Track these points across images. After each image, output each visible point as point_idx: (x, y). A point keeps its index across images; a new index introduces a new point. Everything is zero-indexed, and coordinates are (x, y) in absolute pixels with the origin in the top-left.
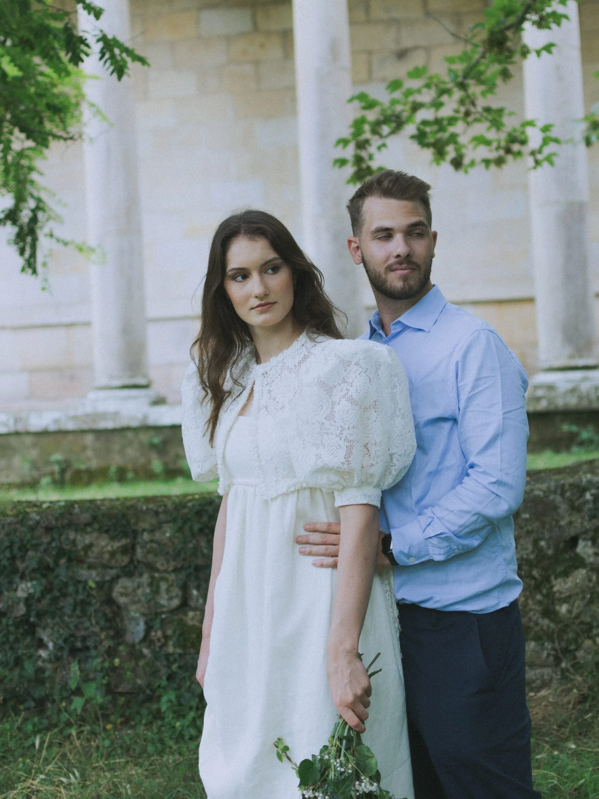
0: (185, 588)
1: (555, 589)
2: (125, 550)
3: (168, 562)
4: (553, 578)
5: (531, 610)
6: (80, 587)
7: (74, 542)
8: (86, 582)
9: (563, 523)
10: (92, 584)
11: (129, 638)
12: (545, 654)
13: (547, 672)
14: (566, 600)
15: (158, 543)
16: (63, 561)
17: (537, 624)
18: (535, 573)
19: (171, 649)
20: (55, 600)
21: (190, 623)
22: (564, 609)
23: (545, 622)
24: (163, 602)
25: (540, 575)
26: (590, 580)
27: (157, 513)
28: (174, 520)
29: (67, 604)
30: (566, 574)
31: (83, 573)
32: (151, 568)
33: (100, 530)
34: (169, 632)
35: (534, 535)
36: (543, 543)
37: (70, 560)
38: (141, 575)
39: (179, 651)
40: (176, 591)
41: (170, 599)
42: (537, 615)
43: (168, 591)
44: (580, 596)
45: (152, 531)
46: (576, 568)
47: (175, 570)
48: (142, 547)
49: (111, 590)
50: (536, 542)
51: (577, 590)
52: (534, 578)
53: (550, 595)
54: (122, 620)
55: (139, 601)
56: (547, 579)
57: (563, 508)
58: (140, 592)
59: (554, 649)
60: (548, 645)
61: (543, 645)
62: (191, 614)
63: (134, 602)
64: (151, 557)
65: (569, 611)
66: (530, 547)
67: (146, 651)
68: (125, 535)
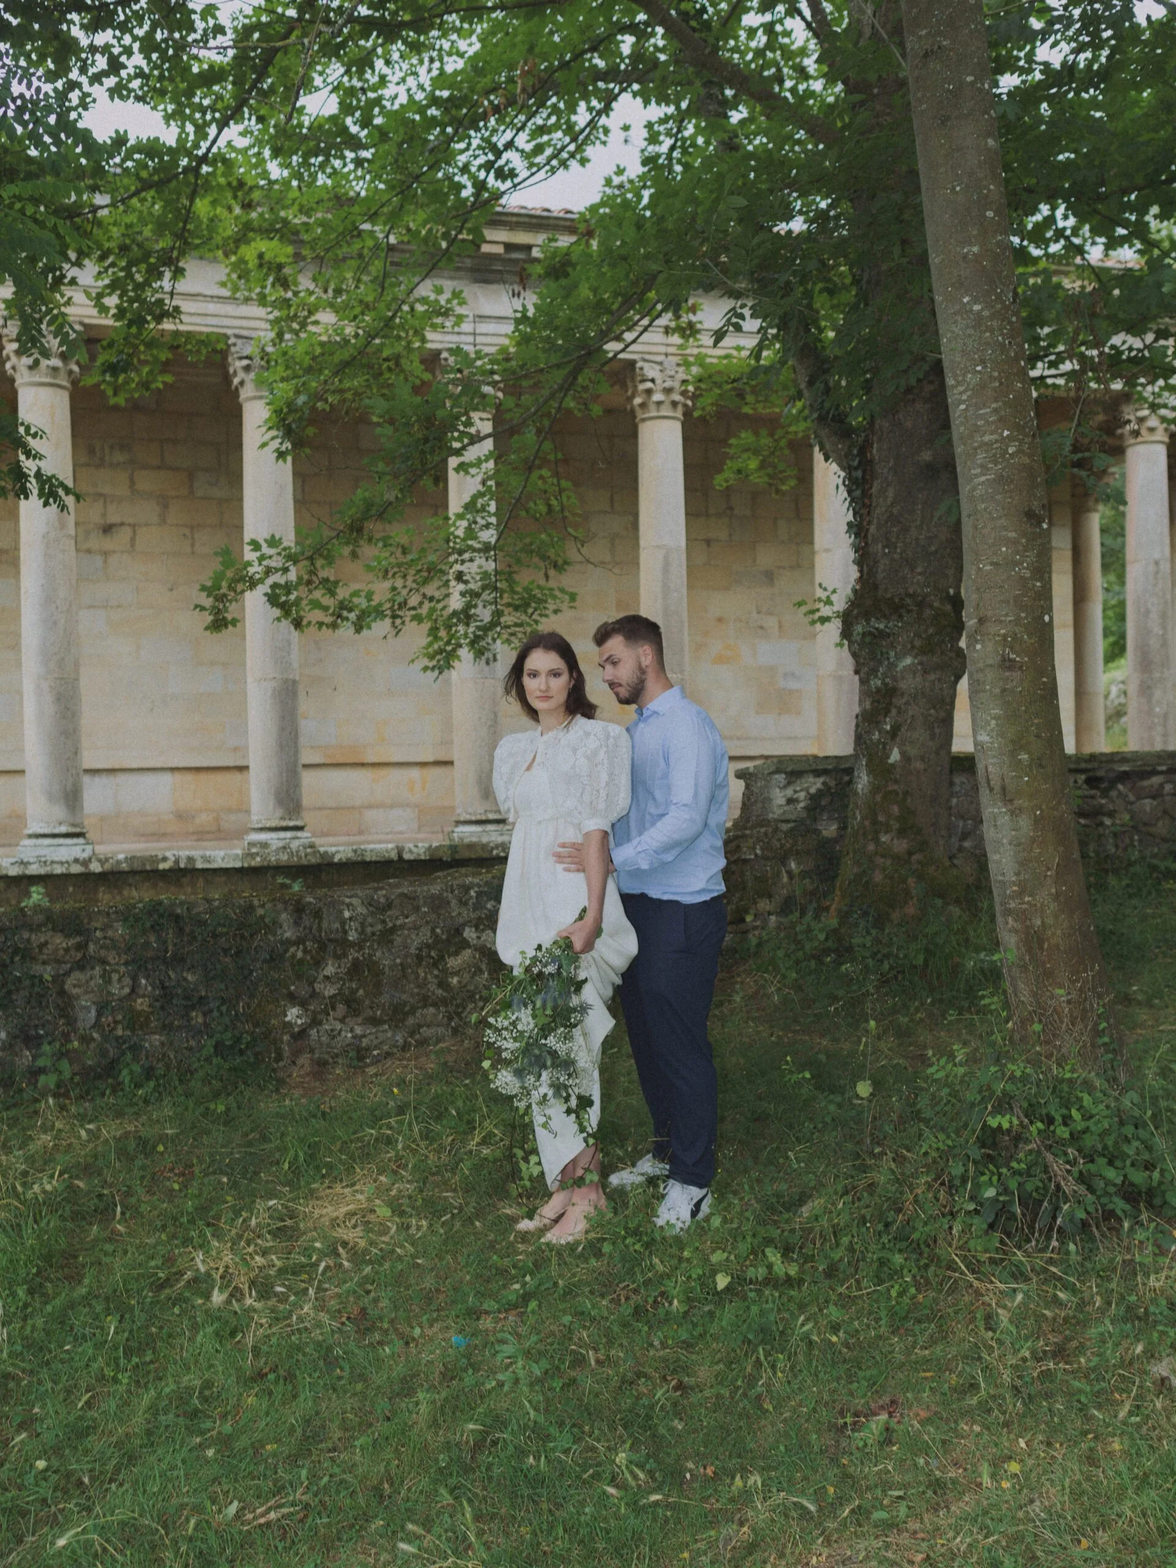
0: (135, 979)
2: (79, 947)
3: (119, 955)
6: (36, 981)
7: (28, 940)
8: (41, 977)
10: (47, 977)
11: (80, 1024)
14: (457, 973)
15: (112, 940)
16: (17, 959)
19: (120, 1032)
20: (10, 992)
21: (139, 1008)
22: (455, 980)
23: (439, 992)
24: (116, 991)
25: (437, 955)
26: (474, 958)
27: (108, 914)
28: (125, 920)
29: (19, 998)
30: (457, 953)
31: (37, 969)
32: (103, 962)
33: (53, 929)
34: (119, 1017)
35: (431, 924)
36: (438, 930)
37: (23, 958)
38: (93, 968)
39: (128, 1033)
40: (127, 981)
41: (122, 988)
42: (434, 986)
43: (119, 980)
44: (467, 970)
45: (102, 930)
46: (464, 949)
47: (126, 964)
48: (95, 943)
49: (63, 983)
50: (433, 930)
51: (465, 966)
54: (73, 1007)
55: (92, 991)
58: (92, 983)
62: (139, 1001)
63: (86, 992)
64: (103, 953)
65: (459, 982)
67: (95, 1035)
68: (79, 933)
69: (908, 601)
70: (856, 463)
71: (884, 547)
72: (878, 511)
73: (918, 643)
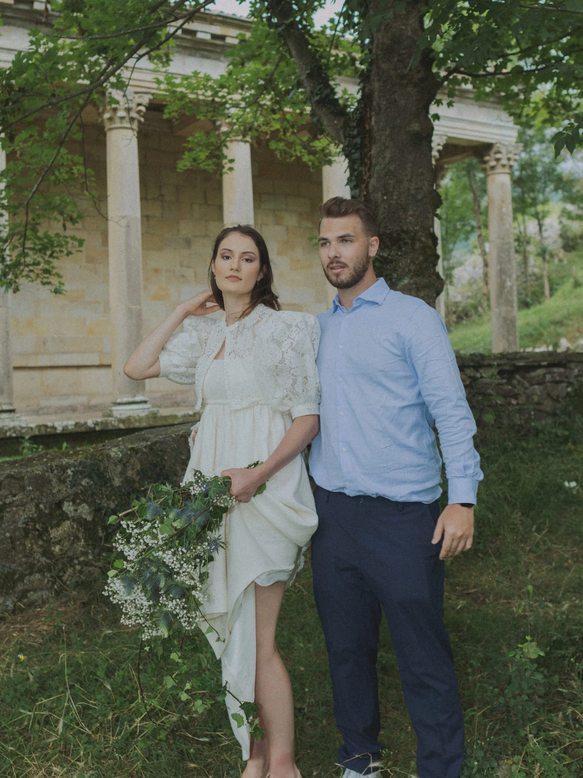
1: (52, 536)
4: (49, 529)
5: (35, 552)
9: (54, 491)
12: (46, 581)
13: (45, 594)
14: (58, 543)
17: (39, 561)
18: (37, 526)
22: (57, 549)
23: (43, 559)
25: (42, 528)
26: (73, 528)
30: (58, 525)
35: (36, 501)
36: (41, 506)
42: (39, 555)
44: (67, 539)
46: (64, 521)
50: (37, 505)
51: (65, 535)
52: (38, 530)
53: (48, 541)
56: (46, 530)
57: (55, 480)
59: (52, 577)
60: (47, 574)
61: (44, 575)
65: (61, 550)
66: (34, 509)
69: (404, 236)
70: (355, 132)
71: (384, 195)
72: (378, 168)
73: (412, 268)
